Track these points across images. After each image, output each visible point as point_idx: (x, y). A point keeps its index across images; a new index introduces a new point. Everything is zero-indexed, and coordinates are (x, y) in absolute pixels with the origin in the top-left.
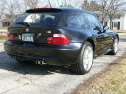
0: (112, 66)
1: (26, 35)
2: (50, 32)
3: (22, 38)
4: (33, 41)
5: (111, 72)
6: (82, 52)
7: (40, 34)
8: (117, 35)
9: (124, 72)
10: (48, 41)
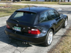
0: (63, 38)
1: (16, 27)
2: (29, 28)
3: (15, 29)
4: (20, 31)
5: (62, 43)
6: (47, 36)
7: (24, 28)
8: (67, 17)
9: (69, 43)
10: (29, 32)
